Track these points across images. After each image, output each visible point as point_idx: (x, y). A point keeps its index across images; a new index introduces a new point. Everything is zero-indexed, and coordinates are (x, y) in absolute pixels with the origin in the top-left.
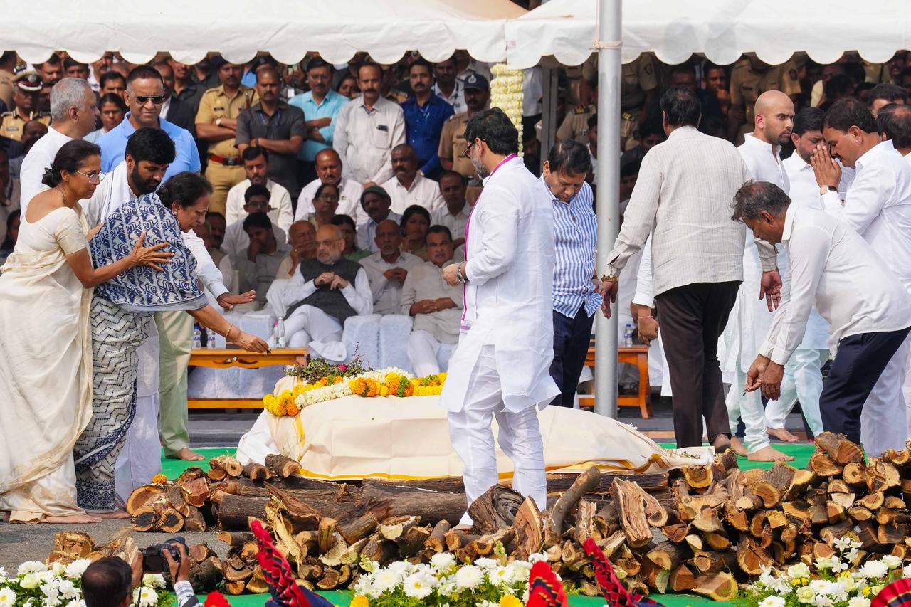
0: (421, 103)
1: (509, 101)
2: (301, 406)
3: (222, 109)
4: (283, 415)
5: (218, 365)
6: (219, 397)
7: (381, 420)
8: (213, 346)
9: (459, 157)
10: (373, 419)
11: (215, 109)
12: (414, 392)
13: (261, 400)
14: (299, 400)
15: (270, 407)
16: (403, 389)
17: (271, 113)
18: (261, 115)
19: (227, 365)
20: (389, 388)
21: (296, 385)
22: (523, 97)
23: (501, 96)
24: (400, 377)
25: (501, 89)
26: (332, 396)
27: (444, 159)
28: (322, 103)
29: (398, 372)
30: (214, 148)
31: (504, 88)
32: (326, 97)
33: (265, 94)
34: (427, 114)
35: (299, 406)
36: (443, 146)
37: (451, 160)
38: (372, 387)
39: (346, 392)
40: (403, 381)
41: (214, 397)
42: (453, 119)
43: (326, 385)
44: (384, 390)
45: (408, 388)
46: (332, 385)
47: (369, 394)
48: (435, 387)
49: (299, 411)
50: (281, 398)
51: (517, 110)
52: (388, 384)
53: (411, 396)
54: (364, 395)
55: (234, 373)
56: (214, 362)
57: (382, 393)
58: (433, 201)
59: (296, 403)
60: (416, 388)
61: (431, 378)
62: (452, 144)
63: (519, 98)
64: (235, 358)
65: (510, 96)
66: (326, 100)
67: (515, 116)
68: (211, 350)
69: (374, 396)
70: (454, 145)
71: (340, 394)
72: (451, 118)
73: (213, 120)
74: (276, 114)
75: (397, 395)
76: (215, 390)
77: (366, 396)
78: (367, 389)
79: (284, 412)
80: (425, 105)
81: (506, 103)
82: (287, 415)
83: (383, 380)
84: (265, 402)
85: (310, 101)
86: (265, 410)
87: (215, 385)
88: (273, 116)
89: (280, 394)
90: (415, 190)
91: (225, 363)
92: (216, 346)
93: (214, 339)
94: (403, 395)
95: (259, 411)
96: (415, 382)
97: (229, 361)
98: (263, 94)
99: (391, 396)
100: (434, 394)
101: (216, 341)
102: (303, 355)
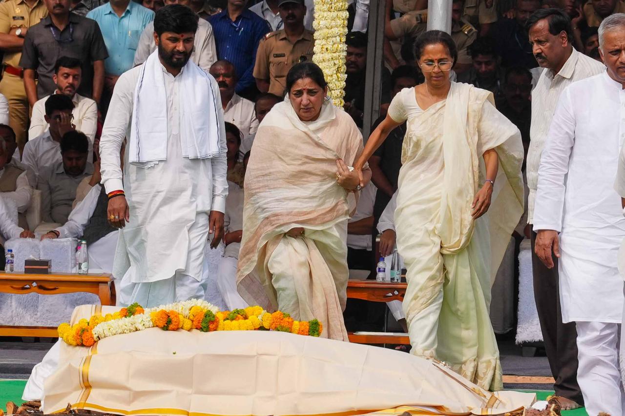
0: (233, 17)
1: (333, 19)
2: (98, 337)
3: (23, 18)
4: (78, 345)
5: (16, 291)
6: (16, 325)
7: (183, 355)
8: (12, 270)
9: (276, 77)
10: (174, 353)
11: (14, 18)
12: (220, 326)
13: (56, 328)
14: (96, 331)
15: (65, 335)
16: (207, 323)
17: (61, 28)
18: (52, 29)
19: (25, 291)
20: (193, 321)
21: (93, 314)
22: (348, 16)
23: (325, 14)
24: (205, 311)
25: (326, 7)
26: (131, 328)
27: (260, 80)
28: (123, 15)
29: (203, 305)
30: (11, 58)
31: (328, 6)
32: (128, 8)
33: (54, 7)
34: (240, 29)
35: (95, 336)
36: (259, 65)
37: (268, 81)
38: (174, 320)
39: (147, 324)
40: (208, 315)
41: (11, 324)
42: (270, 37)
43: (125, 316)
44: (188, 324)
45: (212, 322)
46: (132, 316)
47: (171, 326)
48: (242, 321)
49: (95, 342)
50: (77, 327)
51: (342, 29)
52: (192, 317)
53: (215, 330)
54: (166, 328)
55: (32, 299)
56: (12, 287)
57: (185, 326)
58: (251, 123)
59: (93, 333)
60: (221, 321)
61: (237, 312)
62: (268, 63)
63: (344, 17)
64: (34, 284)
65: (335, 14)
66: (128, 12)
67: (339, 36)
68: (8, 274)
69: (177, 329)
70: (271, 65)
71: (140, 326)
72: (267, 35)
73: (11, 29)
74: (67, 28)
75: (201, 329)
76: (12, 317)
77: (167, 330)
78: (169, 322)
79: (79, 341)
80: (238, 19)
81: (329, 21)
82: (82, 345)
83: (187, 312)
84: (59, 330)
85: (110, 13)
86: (60, 339)
87: (12, 312)
88: (64, 30)
89: (77, 323)
90: (232, 109)
91: (23, 288)
92: (15, 270)
93: (13, 263)
94: (207, 329)
95: (55, 340)
96: (220, 316)
97: (28, 286)
98: (52, 8)
99: (195, 331)
100: (240, 329)
101: (15, 265)
102: (106, 283)
